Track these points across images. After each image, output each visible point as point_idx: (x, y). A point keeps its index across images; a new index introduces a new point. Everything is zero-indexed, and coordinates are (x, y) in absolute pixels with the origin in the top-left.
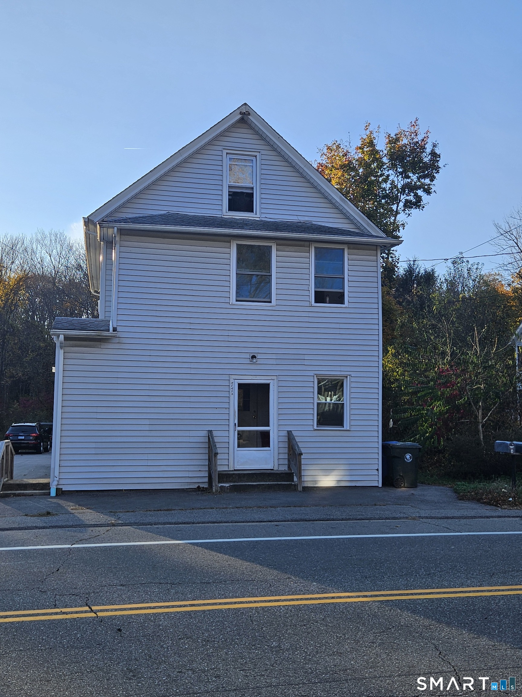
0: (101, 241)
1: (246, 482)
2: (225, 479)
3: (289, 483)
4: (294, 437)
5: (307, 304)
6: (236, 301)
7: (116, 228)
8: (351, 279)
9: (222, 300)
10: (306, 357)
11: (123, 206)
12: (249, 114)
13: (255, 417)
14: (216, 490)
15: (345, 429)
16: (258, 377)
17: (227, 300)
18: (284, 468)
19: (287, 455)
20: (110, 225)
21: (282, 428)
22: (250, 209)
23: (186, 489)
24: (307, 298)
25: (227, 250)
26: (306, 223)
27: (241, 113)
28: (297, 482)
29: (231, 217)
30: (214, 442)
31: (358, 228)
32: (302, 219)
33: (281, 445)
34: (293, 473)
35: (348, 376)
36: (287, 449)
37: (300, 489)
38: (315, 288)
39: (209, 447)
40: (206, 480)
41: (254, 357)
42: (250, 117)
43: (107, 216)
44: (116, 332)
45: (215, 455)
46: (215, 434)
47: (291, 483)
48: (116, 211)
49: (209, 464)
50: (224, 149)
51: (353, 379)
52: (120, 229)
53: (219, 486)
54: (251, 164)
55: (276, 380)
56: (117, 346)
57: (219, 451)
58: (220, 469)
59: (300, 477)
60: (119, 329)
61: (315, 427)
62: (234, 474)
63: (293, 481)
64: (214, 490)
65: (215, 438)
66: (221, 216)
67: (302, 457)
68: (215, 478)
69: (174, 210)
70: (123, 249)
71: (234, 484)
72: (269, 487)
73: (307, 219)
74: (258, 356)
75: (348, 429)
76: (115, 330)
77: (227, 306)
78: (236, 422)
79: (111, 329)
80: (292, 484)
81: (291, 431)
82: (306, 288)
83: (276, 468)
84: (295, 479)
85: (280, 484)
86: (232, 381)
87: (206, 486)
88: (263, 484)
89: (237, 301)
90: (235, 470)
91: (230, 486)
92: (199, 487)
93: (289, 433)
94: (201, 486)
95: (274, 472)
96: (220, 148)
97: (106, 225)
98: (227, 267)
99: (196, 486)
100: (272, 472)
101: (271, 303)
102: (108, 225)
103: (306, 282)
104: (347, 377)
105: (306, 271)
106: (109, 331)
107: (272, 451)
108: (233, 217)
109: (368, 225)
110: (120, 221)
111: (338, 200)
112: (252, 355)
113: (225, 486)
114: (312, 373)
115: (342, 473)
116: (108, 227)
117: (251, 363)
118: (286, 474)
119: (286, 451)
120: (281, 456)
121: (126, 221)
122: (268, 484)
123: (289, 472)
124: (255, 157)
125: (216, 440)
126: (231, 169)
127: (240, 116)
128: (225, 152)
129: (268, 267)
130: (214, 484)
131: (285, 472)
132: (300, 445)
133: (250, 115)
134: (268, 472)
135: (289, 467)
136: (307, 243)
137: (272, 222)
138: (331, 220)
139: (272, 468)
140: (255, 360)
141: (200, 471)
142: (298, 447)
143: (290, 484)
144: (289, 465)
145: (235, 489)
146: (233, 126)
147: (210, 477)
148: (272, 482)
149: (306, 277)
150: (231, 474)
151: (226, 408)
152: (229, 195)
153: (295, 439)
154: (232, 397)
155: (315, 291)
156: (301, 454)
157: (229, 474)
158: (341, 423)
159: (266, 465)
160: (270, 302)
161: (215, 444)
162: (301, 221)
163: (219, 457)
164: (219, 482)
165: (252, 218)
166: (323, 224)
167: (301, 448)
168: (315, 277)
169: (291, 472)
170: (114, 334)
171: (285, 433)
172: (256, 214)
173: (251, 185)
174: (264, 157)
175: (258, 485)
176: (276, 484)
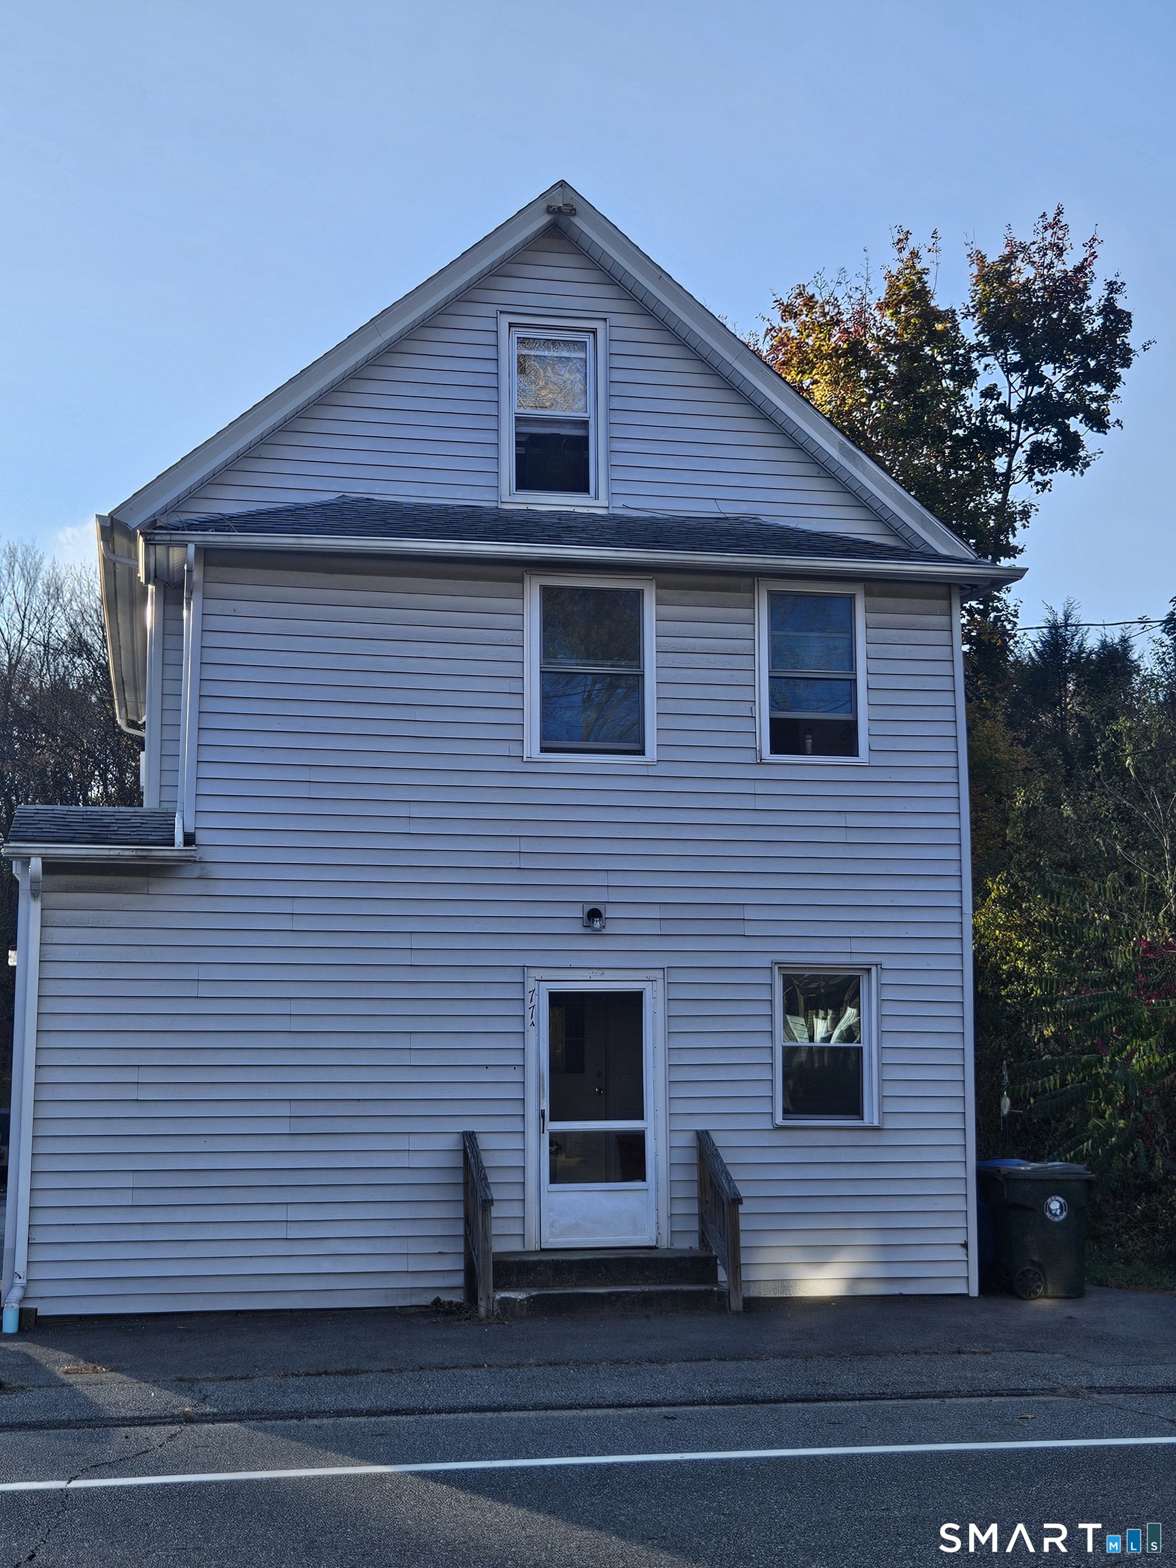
0: (148, 581)
1: (576, 1286)
2: (515, 1279)
3: (702, 1288)
4: (716, 1150)
5: (748, 757)
6: (541, 751)
7: (191, 548)
8: (877, 682)
9: (502, 749)
10: (749, 913)
11: (213, 480)
12: (573, 212)
13: (600, 1091)
14: (488, 1310)
15: (866, 1122)
16: (609, 975)
17: (514, 749)
18: (688, 1243)
19: (696, 1202)
20: (175, 538)
21: (680, 1124)
22: (580, 484)
23: (400, 1307)
24: (746, 741)
25: (514, 604)
26: (744, 522)
27: (549, 210)
28: (726, 1286)
29: (524, 507)
30: (481, 1168)
31: (895, 534)
32: (730, 510)
33: (680, 1175)
34: (716, 1257)
35: (874, 969)
36: (695, 1187)
37: (736, 1304)
38: (772, 708)
39: (466, 1184)
40: (459, 1280)
41: (594, 914)
42: (576, 220)
43: (165, 511)
44: (193, 847)
45: (483, 1207)
46: (484, 1142)
47: (708, 1287)
48: (192, 494)
49: (465, 1231)
50: (501, 312)
51: (888, 978)
52: (205, 549)
53: (498, 1297)
54: (582, 355)
55: (660, 983)
56: (197, 888)
57: (496, 1193)
58: (499, 1246)
59: (735, 1268)
60: (201, 837)
61: (779, 1120)
62: (540, 1262)
63: (715, 1281)
64: (482, 1311)
65: (483, 1155)
66: (494, 504)
67: (742, 1209)
68: (487, 1276)
69: (358, 489)
70: (213, 606)
71: (541, 1292)
72: (646, 1300)
73: (744, 508)
74: (609, 912)
75: (876, 1123)
76: (189, 839)
77: (516, 766)
78: (546, 1106)
79: (179, 838)
80: (712, 1291)
81: (707, 1132)
82: (743, 709)
83: (664, 1243)
84: (722, 1275)
85: (677, 1291)
86: (531, 985)
87: (457, 1298)
88: (627, 1293)
89: (544, 750)
90: (543, 1250)
91: (528, 1299)
92: (437, 1302)
93: (703, 1138)
94: (445, 1297)
95: (659, 1255)
96: (490, 310)
97: (165, 538)
98: (512, 653)
99: (426, 1300)
100: (653, 1254)
101: (644, 754)
102: (168, 538)
103: (744, 694)
104: (869, 970)
105: (744, 662)
106: (173, 845)
107: (652, 1194)
108: (531, 507)
109: (924, 523)
110: (203, 526)
111: (835, 453)
112: (588, 908)
113: (515, 1300)
114: (765, 961)
115: (862, 1255)
116: (169, 545)
117: (589, 931)
118: (694, 1260)
119: (694, 1191)
120: (680, 1208)
121: (220, 523)
122: (642, 1292)
123: (704, 1254)
124: (591, 335)
125: (488, 1161)
126: (522, 370)
127: (545, 219)
128: (505, 320)
129: (634, 653)
130: (481, 1294)
131: (692, 1254)
132: (735, 1174)
133: (575, 214)
134: (641, 1256)
135: (703, 1241)
136: (746, 581)
137: (645, 519)
138: (816, 511)
139: (653, 1244)
140: (597, 925)
141: (440, 1253)
142: (730, 1180)
143: (706, 1290)
144: (703, 1232)
145: (543, 1307)
146: (530, 245)
147: (470, 1272)
148: (654, 1284)
149: (744, 678)
150: (533, 1262)
151: (514, 1066)
152: (518, 444)
153: (718, 1156)
154: (531, 1033)
155: (770, 718)
156: (738, 1201)
157: (526, 1262)
158: (854, 1108)
159: (636, 1234)
160: (641, 752)
161: (485, 1174)
162: (728, 516)
163: (496, 1211)
164: (498, 1287)
165: (585, 511)
166: (792, 524)
167: (736, 1183)
168: (770, 677)
169: (707, 1254)
170: (188, 854)
171: (687, 1140)
172: (597, 498)
173: (580, 415)
174: (617, 334)
175: (611, 1294)
176: (664, 1293)
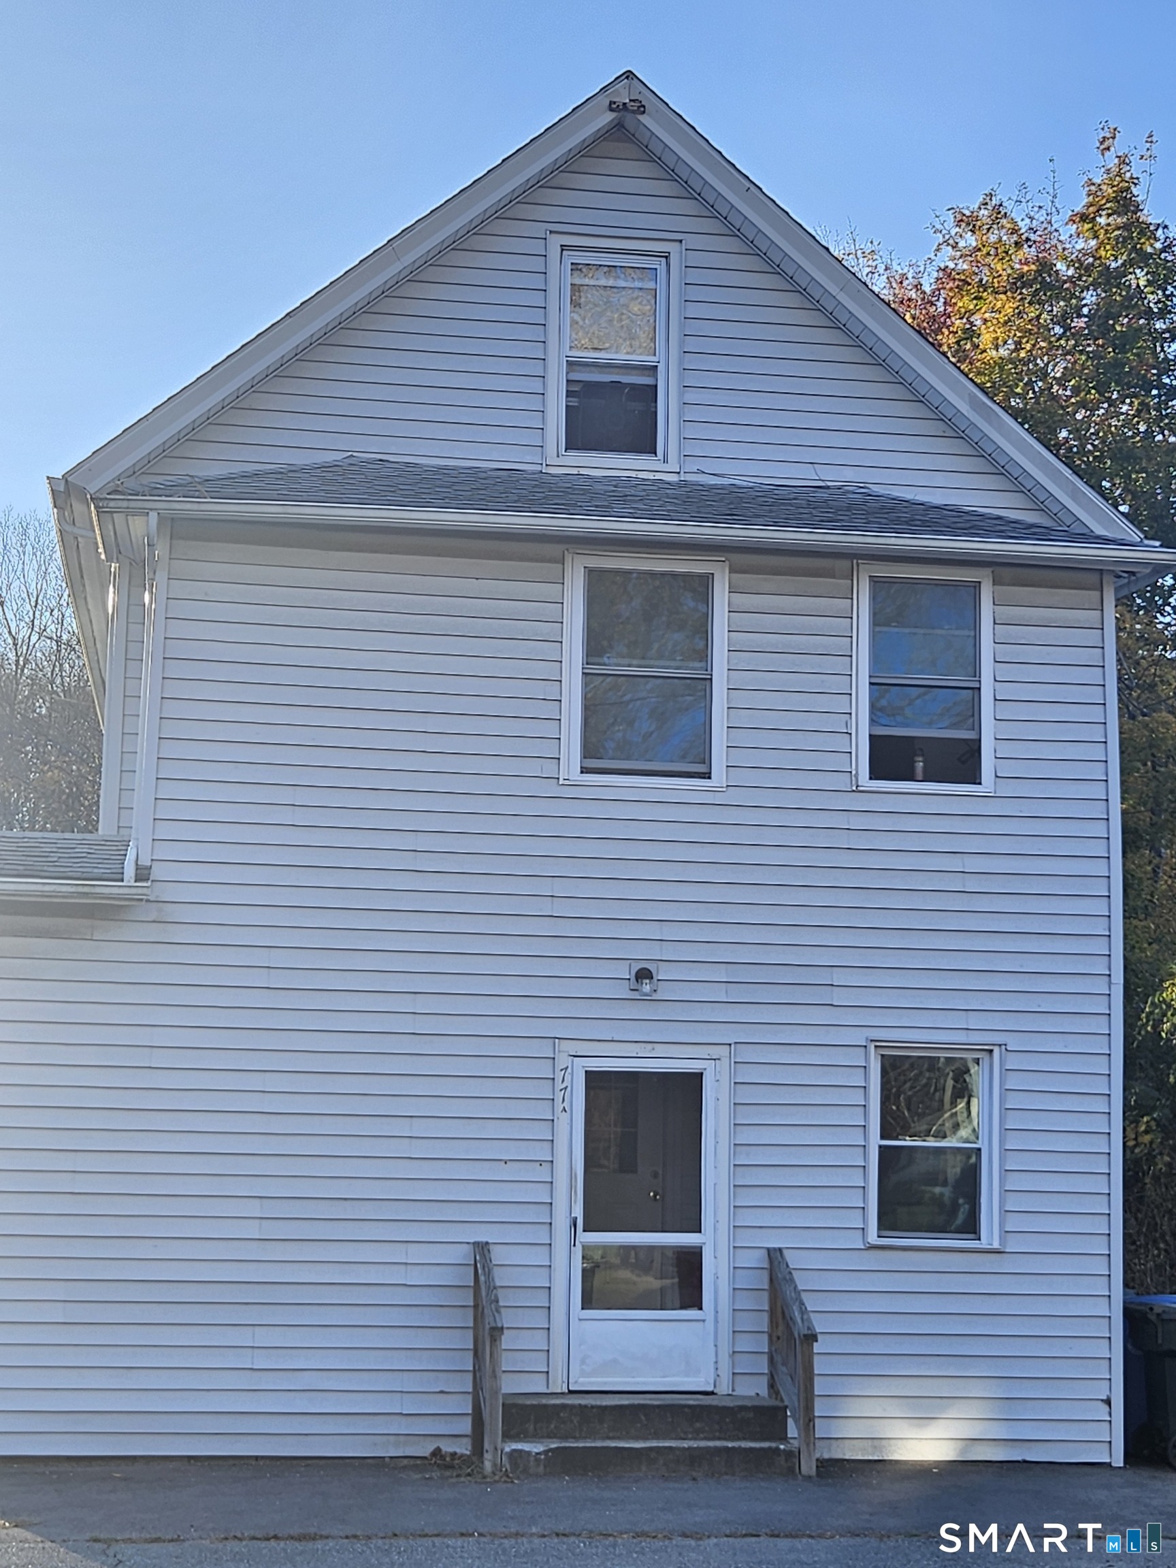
0: (109, 558)
1: (609, 1438)
2: (532, 1427)
3: (766, 1445)
4: (790, 1273)
5: (842, 782)
6: (582, 772)
7: (153, 516)
8: (1005, 691)
9: (533, 768)
10: (839, 978)
11: (191, 435)
12: (642, 109)
13: (655, 1196)
14: (495, 1465)
15: (984, 1243)
16: (660, 1050)
17: (549, 769)
18: (754, 1389)
19: (765, 1337)
20: (132, 504)
21: (745, 1239)
22: (644, 442)
23: (391, 1458)
24: (840, 762)
25: (552, 590)
26: (848, 492)
27: (612, 107)
28: (796, 1443)
29: (575, 471)
30: (492, 1288)
31: (1041, 508)
32: (832, 476)
33: (745, 1302)
34: (786, 1407)
35: (996, 1050)
36: (765, 1317)
37: (808, 1467)
38: (873, 722)
39: (476, 1306)
40: (466, 1426)
41: (644, 975)
42: (643, 118)
43: (132, 472)
44: (149, 884)
45: (492, 1336)
46: (498, 1256)
47: (774, 1445)
48: (165, 451)
49: (474, 1367)
50: (551, 232)
51: (1013, 1062)
52: (173, 519)
53: (507, 1449)
54: (651, 285)
55: (725, 1061)
56: (154, 932)
57: (507, 1319)
58: (510, 1385)
59: (808, 1422)
60: (158, 872)
61: (873, 1237)
62: (564, 1406)
63: (784, 1438)
64: (488, 1465)
65: (496, 1271)
66: (538, 468)
67: (817, 1347)
68: (495, 1422)
69: (370, 449)
70: (179, 589)
71: (563, 1445)
72: (694, 1458)
73: (849, 475)
74: (662, 973)
75: (996, 1245)
76: (142, 874)
77: (551, 789)
78: (578, 1212)
79: (129, 871)
80: (778, 1449)
81: (780, 1250)
82: (838, 723)
83: (724, 1389)
84: (792, 1431)
85: (733, 1448)
86: (563, 1061)
87: (463, 1448)
88: (670, 1448)
89: (584, 770)
90: (571, 1392)
91: (546, 1452)
92: (437, 1452)
93: (775, 1256)
94: (447, 1447)
95: (715, 1403)
96: (539, 230)
97: (120, 504)
98: (549, 650)
99: (424, 1449)
100: (707, 1400)
101: (710, 778)
102: (125, 504)
103: (841, 704)
104: (991, 1051)
105: (840, 664)
106: (122, 880)
107: (710, 1324)
108: (583, 471)
109: (1075, 494)
110: (169, 490)
111: (964, 408)
112: (636, 967)
113: (529, 1453)
114: (859, 1038)
115: (976, 1410)
116: (129, 513)
117: (636, 995)
118: (758, 1410)
119: (764, 1323)
120: (744, 1344)
121: (190, 488)
122: (689, 1448)
123: (773, 1402)
124: (664, 260)
125: (501, 1278)
126: (575, 304)
127: (610, 116)
128: (556, 241)
129: (704, 655)
130: (486, 1446)
131: (756, 1403)
132: (811, 1303)
133: (644, 112)
134: (691, 1402)
135: (772, 1386)
136: (845, 564)
137: (723, 487)
138: (939, 479)
139: (710, 1389)
140: (647, 988)
141: (442, 1392)
142: (803, 1311)
143: (770, 1448)
144: (772, 1376)
145: (561, 1463)
146: (587, 150)
147: (478, 1417)
148: (706, 1439)
149: (840, 684)
150: (554, 1406)
151: (541, 1162)
152: (569, 394)
153: (792, 1280)
154: (562, 1121)
155: (870, 735)
156: (812, 1338)
157: (545, 1406)
158: (971, 1227)
159: (687, 1376)
160: (707, 775)
161: (496, 1296)
162: (829, 484)
163: (507, 1341)
164: (507, 1436)
165: (651, 476)
166: (908, 494)
167: (812, 1315)
168: (871, 684)
169: (778, 1403)
170: (140, 891)
171: (756, 1259)
172: (665, 461)
173: (650, 360)
174: (695, 259)
175: (651, 1449)
176: (718, 1450)
